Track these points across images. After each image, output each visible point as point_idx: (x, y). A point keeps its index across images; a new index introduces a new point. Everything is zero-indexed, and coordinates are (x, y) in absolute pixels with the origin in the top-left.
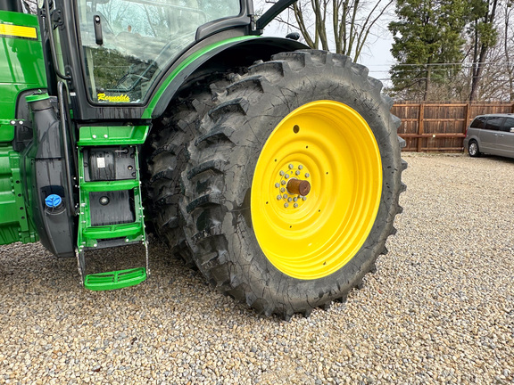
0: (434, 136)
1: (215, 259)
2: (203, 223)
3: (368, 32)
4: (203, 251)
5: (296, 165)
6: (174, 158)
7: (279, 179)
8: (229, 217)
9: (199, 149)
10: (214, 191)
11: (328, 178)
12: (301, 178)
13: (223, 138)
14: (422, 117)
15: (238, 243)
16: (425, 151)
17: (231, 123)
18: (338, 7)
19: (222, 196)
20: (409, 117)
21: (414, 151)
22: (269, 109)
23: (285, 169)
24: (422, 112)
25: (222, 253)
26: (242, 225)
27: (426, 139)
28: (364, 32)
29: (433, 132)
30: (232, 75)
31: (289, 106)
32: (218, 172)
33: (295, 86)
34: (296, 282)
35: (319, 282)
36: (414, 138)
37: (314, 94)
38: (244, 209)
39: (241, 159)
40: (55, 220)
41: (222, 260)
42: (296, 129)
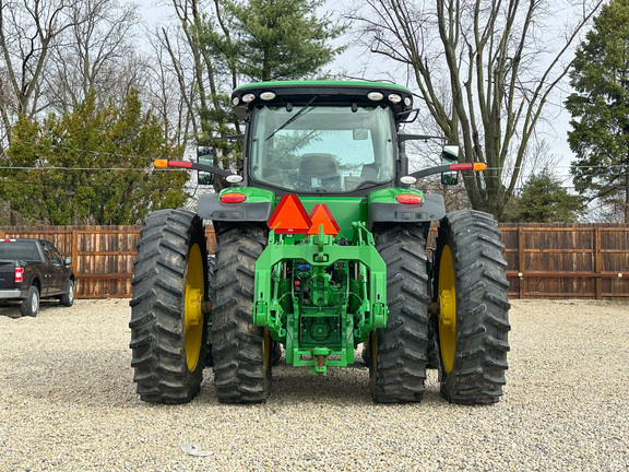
0: (620, 275)
3: (543, 101)
14: (598, 246)
16: (609, 298)
20: (579, 246)
21: (592, 297)
24: (598, 239)
27: (609, 279)
29: (619, 270)
36: (589, 279)
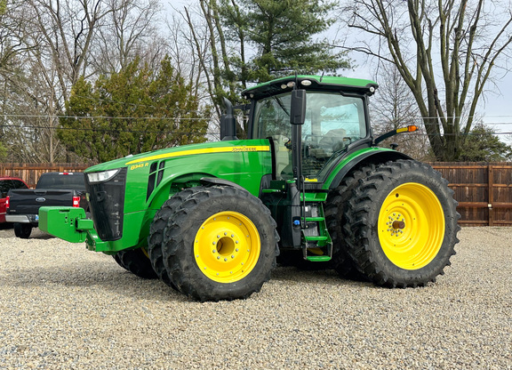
1: (364, 249)
2: (358, 233)
3: (491, 64)
4: (356, 247)
5: (397, 214)
6: (337, 209)
7: (388, 221)
8: (370, 231)
9: (356, 203)
10: (364, 219)
11: (415, 222)
12: (400, 220)
13: (368, 198)
15: (372, 242)
17: (371, 193)
18: (449, 33)
19: (367, 222)
22: (386, 187)
23: (391, 215)
25: (366, 246)
26: (375, 235)
28: (487, 64)
30: (364, 168)
31: (394, 186)
32: (366, 212)
33: (397, 177)
34: (398, 268)
35: (410, 272)
37: (405, 180)
38: (375, 228)
39: (375, 207)
40: (296, 231)
41: (367, 249)
42: (397, 195)
